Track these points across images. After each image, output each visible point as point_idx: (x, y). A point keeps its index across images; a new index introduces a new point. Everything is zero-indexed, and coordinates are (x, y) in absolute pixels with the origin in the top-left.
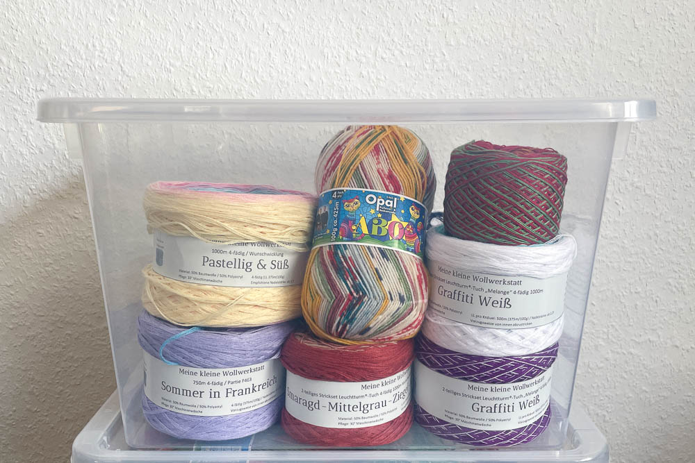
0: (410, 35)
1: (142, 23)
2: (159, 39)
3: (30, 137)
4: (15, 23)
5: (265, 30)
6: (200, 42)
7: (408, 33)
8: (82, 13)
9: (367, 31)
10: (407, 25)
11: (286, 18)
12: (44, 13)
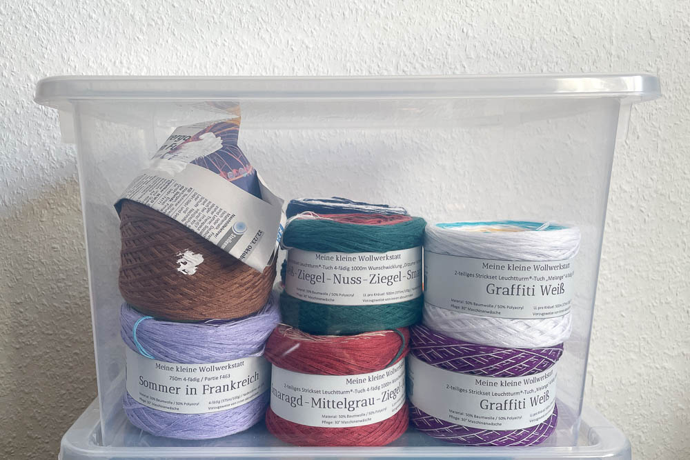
0: (431, 49)
1: (169, 41)
2: (185, 56)
3: (52, 152)
4: (45, 42)
5: (289, 47)
6: (226, 59)
7: (428, 48)
8: (112, 32)
9: (389, 45)
10: (428, 40)
11: (310, 35)
12: (74, 32)
